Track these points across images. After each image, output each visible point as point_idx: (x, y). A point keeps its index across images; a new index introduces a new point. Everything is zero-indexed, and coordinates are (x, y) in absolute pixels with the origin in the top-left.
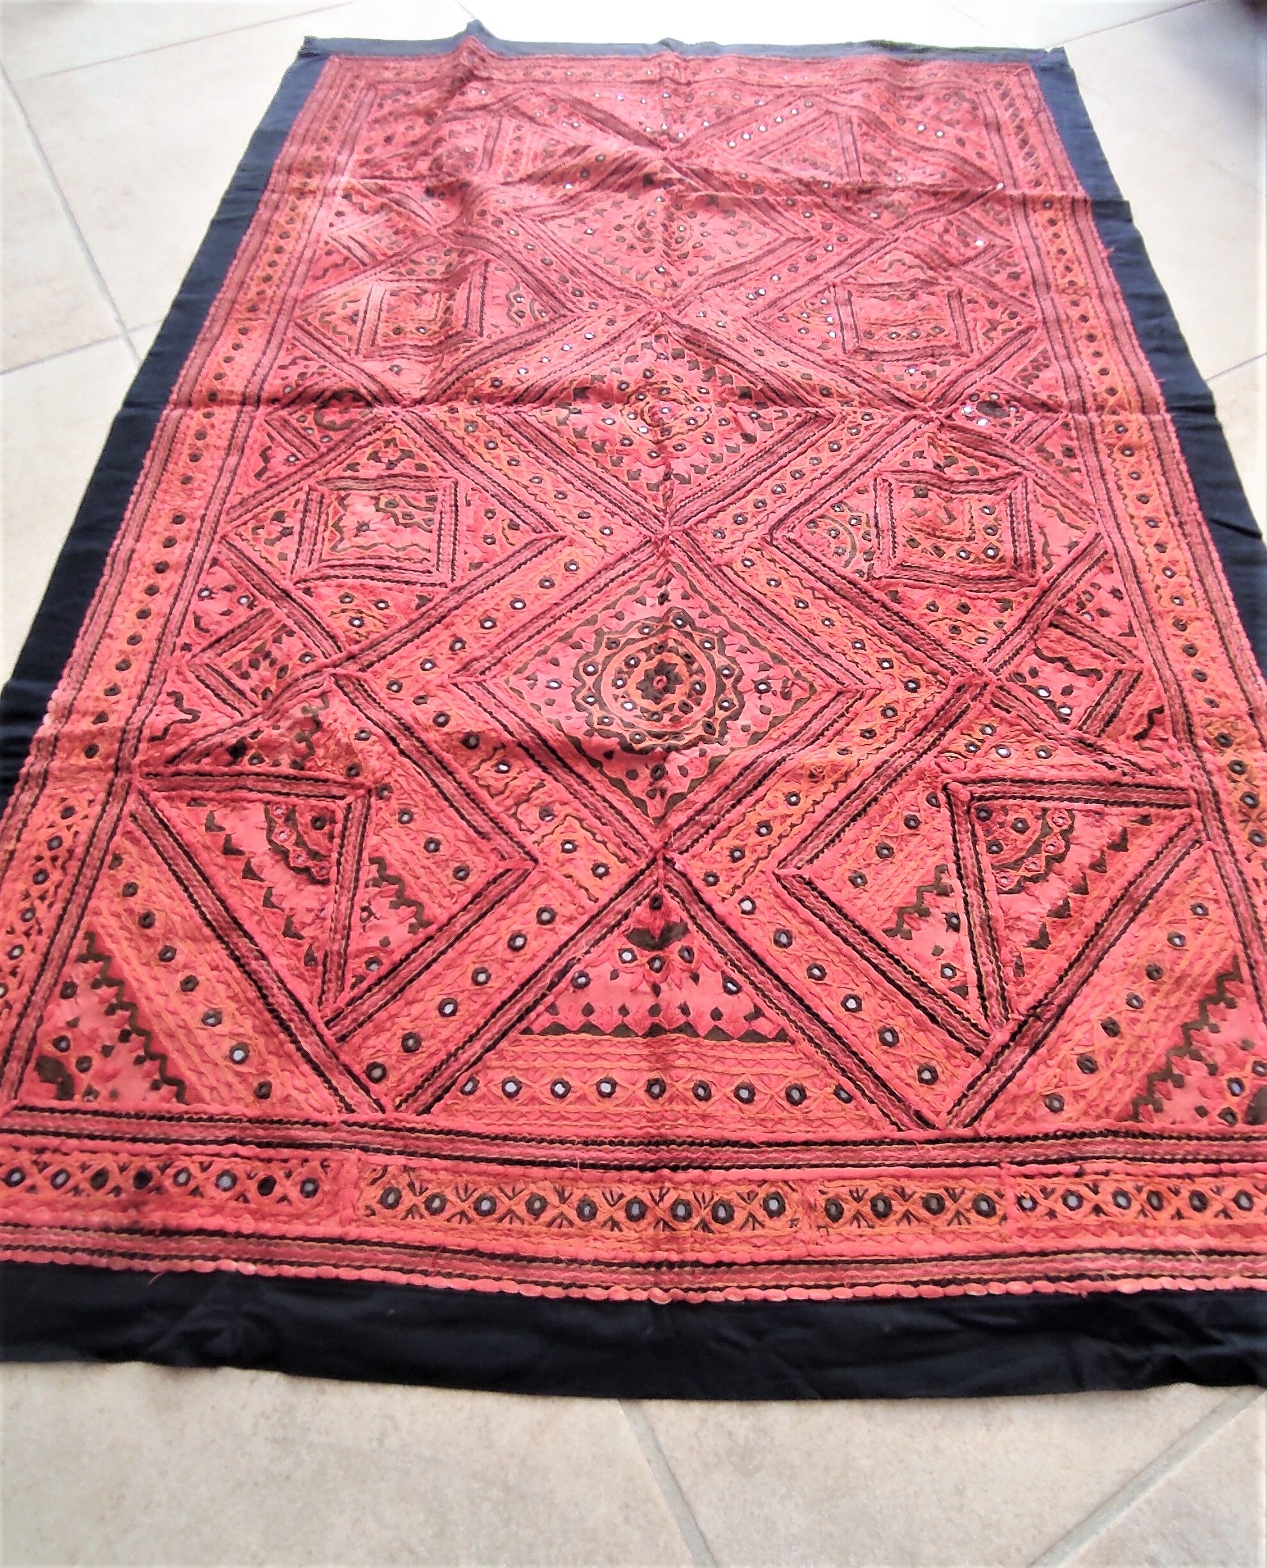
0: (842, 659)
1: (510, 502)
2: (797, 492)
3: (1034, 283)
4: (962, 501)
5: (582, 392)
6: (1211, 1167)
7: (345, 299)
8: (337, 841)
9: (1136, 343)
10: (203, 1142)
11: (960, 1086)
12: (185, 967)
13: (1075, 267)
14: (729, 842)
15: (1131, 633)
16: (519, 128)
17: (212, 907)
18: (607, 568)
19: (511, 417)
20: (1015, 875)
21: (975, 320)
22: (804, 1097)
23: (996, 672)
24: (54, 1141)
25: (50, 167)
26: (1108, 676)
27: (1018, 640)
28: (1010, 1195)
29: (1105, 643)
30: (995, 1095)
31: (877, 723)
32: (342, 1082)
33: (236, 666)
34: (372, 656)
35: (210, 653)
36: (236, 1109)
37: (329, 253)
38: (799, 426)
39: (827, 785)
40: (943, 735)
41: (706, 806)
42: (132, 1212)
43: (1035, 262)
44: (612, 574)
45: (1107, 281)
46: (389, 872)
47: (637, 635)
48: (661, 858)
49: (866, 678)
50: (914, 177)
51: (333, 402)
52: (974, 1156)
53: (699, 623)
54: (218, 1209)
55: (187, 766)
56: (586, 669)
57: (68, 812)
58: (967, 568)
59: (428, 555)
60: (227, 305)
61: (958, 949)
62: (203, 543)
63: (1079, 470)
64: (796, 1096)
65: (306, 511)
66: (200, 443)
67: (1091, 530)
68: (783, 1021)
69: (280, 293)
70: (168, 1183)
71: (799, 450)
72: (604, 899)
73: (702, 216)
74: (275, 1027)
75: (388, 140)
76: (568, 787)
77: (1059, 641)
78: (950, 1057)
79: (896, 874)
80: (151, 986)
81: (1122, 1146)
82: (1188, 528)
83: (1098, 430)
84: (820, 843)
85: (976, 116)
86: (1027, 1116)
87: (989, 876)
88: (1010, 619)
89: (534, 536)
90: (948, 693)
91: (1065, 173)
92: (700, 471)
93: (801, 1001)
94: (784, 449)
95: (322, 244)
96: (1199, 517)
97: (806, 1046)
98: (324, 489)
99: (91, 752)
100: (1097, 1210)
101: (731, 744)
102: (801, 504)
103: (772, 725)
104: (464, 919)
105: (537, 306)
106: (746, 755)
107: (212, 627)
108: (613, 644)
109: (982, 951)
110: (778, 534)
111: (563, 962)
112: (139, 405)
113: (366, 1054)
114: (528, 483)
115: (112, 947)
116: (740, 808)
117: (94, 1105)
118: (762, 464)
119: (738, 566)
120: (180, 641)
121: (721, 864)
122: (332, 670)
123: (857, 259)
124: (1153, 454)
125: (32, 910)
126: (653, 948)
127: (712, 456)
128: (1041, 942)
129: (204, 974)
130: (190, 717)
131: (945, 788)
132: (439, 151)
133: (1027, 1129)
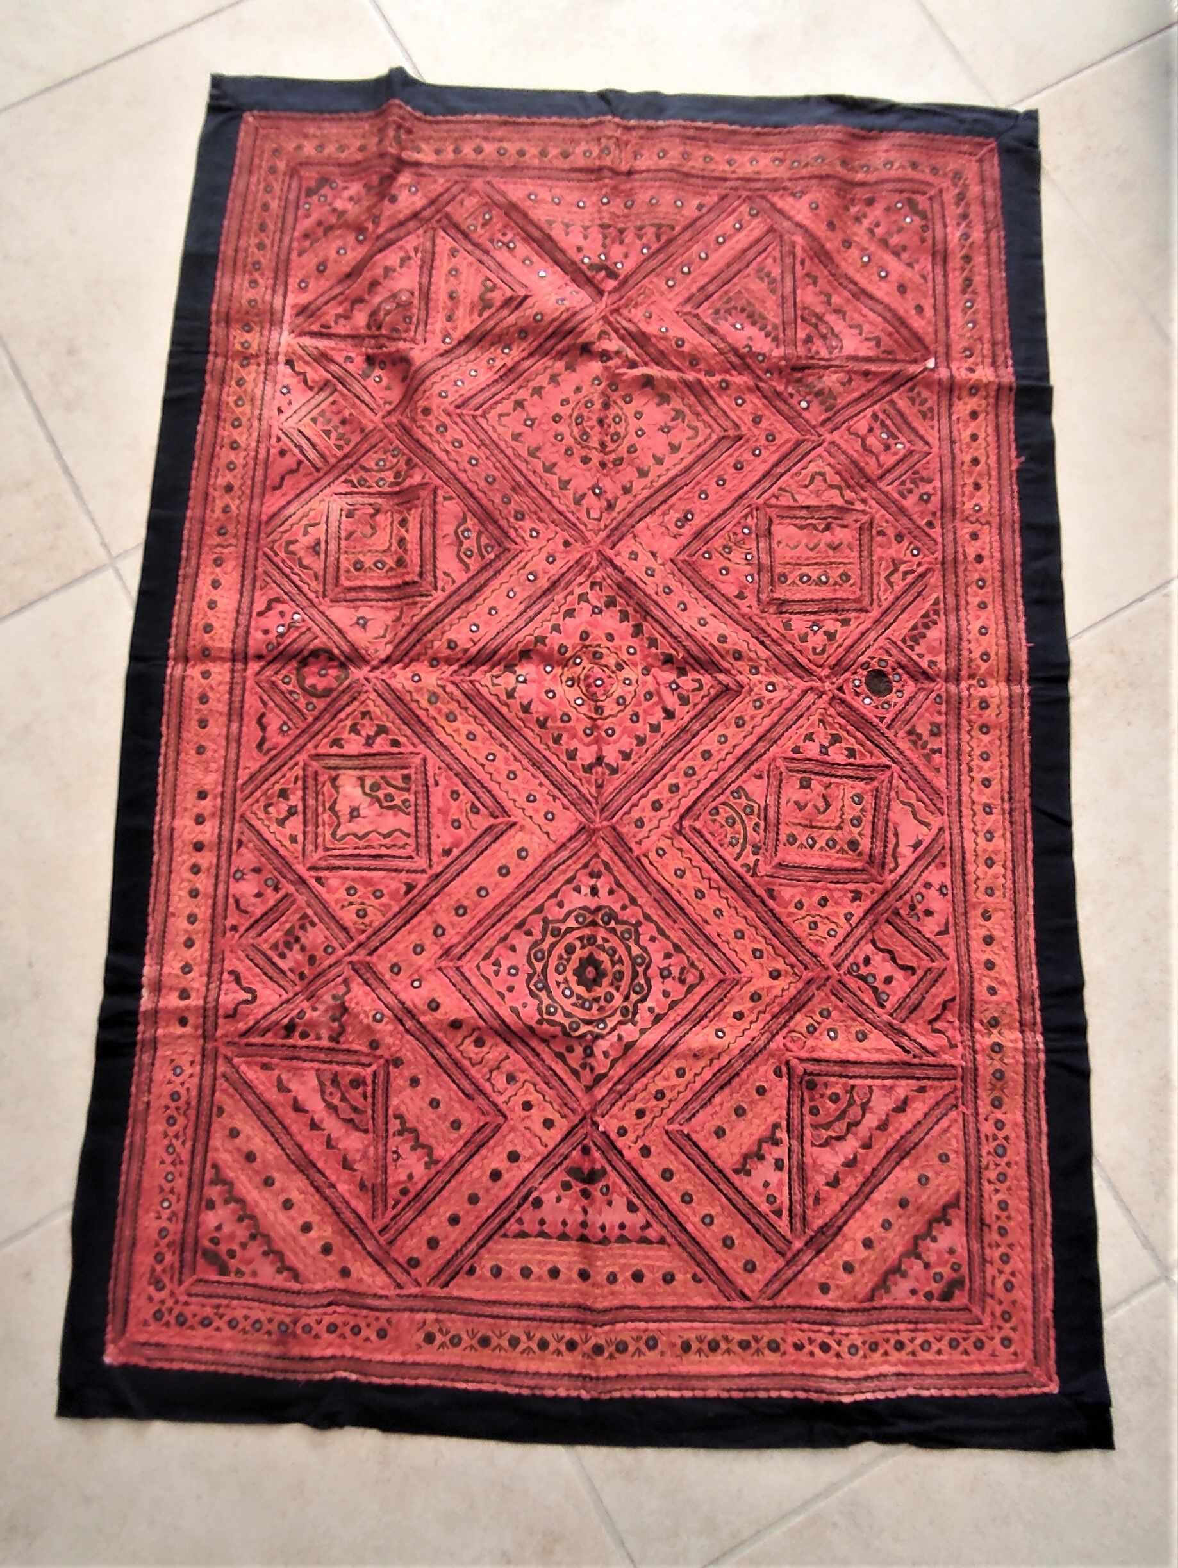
0: (725, 948)
1: (471, 782)
2: (707, 773)
3: (942, 509)
4: (838, 786)
5: (526, 655)
6: (912, 1326)
7: (305, 521)
8: (370, 1100)
10: (315, 1307)
11: (768, 1275)
12: (283, 1190)
13: (984, 483)
14: (636, 1104)
15: (946, 932)
16: (453, 253)
17: (292, 1150)
18: (550, 856)
19: (465, 686)
20: (825, 1134)
21: (881, 559)
22: (673, 1279)
23: (838, 966)
24: (225, 1302)
26: (920, 973)
27: (860, 931)
28: (789, 1340)
29: (923, 943)
30: (789, 1281)
31: (746, 1006)
32: (392, 1268)
33: (275, 947)
34: (375, 942)
35: (253, 933)
36: (330, 1284)
37: (282, 453)
38: (711, 701)
39: (705, 1062)
40: (791, 1018)
41: (620, 1079)
42: (281, 1348)
43: (947, 477)
44: (554, 862)
46: (408, 1125)
47: (574, 925)
48: (587, 1118)
49: (741, 965)
50: (850, 343)
51: (311, 659)
52: (771, 1317)
53: (621, 915)
54: (330, 1345)
55: (256, 1039)
56: (536, 954)
57: (178, 1071)
58: (832, 859)
59: (409, 841)
60: (197, 527)
61: (780, 1184)
62: (227, 821)
63: (939, 751)
64: (669, 1278)
65: (305, 788)
66: (205, 708)
67: (936, 822)
68: (664, 1231)
69: (244, 509)
70: (299, 1331)
71: (711, 726)
72: (551, 1146)
73: (638, 401)
74: (347, 1232)
75: (321, 268)
76: (525, 1059)
77: (891, 936)
78: (764, 1255)
79: (745, 1129)
80: (263, 1204)
81: (860, 1318)
82: (1016, 815)
83: (965, 704)
84: (696, 1105)
85: (924, 240)
86: (807, 1294)
87: (808, 1132)
88: (858, 909)
89: (492, 821)
90: (800, 985)
91: (1000, 337)
92: (626, 756)
93: (676, 1218)
94: (696, 727)
95: (274, 440)
96: (1027, 804)
97: (676, 1247)
98: (315, 765)
99: (183, 1022)
100: (838, 1355)
101: (641, 1025)
102: (707, 790)
103: (671, 1007)
104: (461, 1158)
105: (484, 540)
106: (650, 1039)
107: (250, 909)
108: (556, 933)
109: (795, 1185)
110: (685, 823)
111: (526, 1190)
112: (144, 658)
113: (406, 1251)
114: (484, 761)
115: (232, 1175)
116: (644, 1080)
117: (242, 1280)
118: (678, 744)
119: (653, 855)
120: (228, 924)
121: (629, 1120)
122: (348, 959)
123: (780, 469)
124: (1005, 734)
125: (171, 1145)
126: (583, 1182)
127: (637, 737)
128: (834, 1183)
129: (296, 1196)
130: (249, 996)
131: (787, 1063)
132: (376, 300)
133: (805, 1302)
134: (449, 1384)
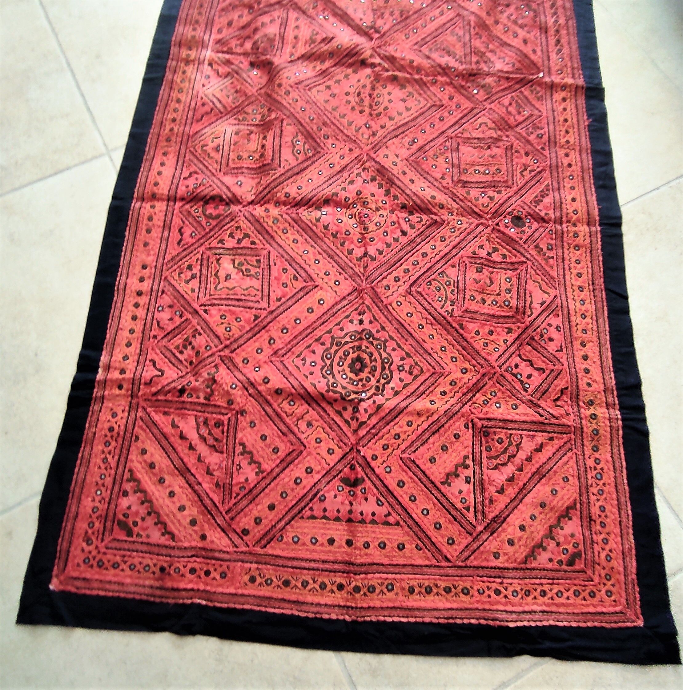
0: (435, 356)
1: (294, 264)
2: (424, 264)
3: (549, 142)
4: (497, 273)
5: (327, 202)
6: (550, 581)
7: (213, 136)
8: (225, 434)
9: (592, 181)
10: (183, 557)
11: (462, 546)
12: (169, 486)
13: (571, 131)
14: (383, 442)
15: (561, 350)
16: (297, 19)
17: (177, 462)
18: (336, 303)
19: (294, 215)
20: (495, 462)
21: (517, 164)
22: (404, 547)
23: (500, 367)
24: (128, 553)
25: (56, 35)
26: (547, 372)
27: (512, 350)
28: (475, 588)
29: (548, 355)
30: (475, 551)
31: (448, 388)
32: (232, 535)
33: (177, 347)
34: (235, 346)
35: (165, 340)
36: (194, 544)
37: (203, 105)
38: (427, 227)
39: (424, 418)
40: (474, 395)
41: (374, 426)
42: (160, 582)
43: (551, 127)
44: (339, 307)
45: (585, 142)
46: (247, 449)
47: (349, 340)
48: (354, 448)
49: (445, 366)
50: (499, 65)
51: (210, 201)
52: (464, 573)
53: (376, 335)
54: (191, 581)
55: (161, 397)
56: (327, 355)
57: (114, 415)
58: (495, 310)
59: (258, 293)
60: (155, 137)
61: (469, 492)
62: (157, 280)
63: (553, 258)
64: (401, 547)
65: (202, 265)
66: (150, 224)
67: (553, 293)
68: (398, 518)
69: (181, 130)
70: (172, 572)
71: (427, 240)
72: (332, 465)
73: (390, 88)
74: (206, 512)
75: (230, 24)
76: (318, 413)
77: (530, 352)
78: (460, 535)
79: (448, 458)
80: (157, 494)
81: (518, 574)
82: (597, 292)
83: (565, 235)
84: (419, 443)
85: (535, 22)
86: (486, 559)
87: (485, 461)
88: (511, 338)
89: (305, 284)
90: (479, 377)
91: (576, 65)
92: (380, 252)
93: (406, 510)
94: (419, 240)
95: (199, 98)
96: (603, 287)
97: (406, 528)
98: (208, 253)
99: (120, 387)
100: (506, 597)
101: (386, 396)
102: (425, 272)
103: (404, 387)
104: (277, 470)
105: (307, 146)
106: (391, 404)
107: (165, 327)
108: (339, 344)
109: (478, 493)
110: (413, 289)
111: (316, 490)
112: (121, 199)
113: (241, 525)
114: (302, 254)
115: (140, 476)
116: (388, 427)
117: (140, 540)
118: (409, 248)
119: (394, 305)
120: (152, 334)
121: (379, 451)
122: (218, 354)
123: (464, 121)
124: (588, 250)
125: (106, 458)
126: (350, 486)
127: (387, 244)
128: (501, 491)
129: (177, 490)
130: (160, 373)
131: (472, 421)
132: (257, 37)
133: (485, 564)
134: (263, 609)
